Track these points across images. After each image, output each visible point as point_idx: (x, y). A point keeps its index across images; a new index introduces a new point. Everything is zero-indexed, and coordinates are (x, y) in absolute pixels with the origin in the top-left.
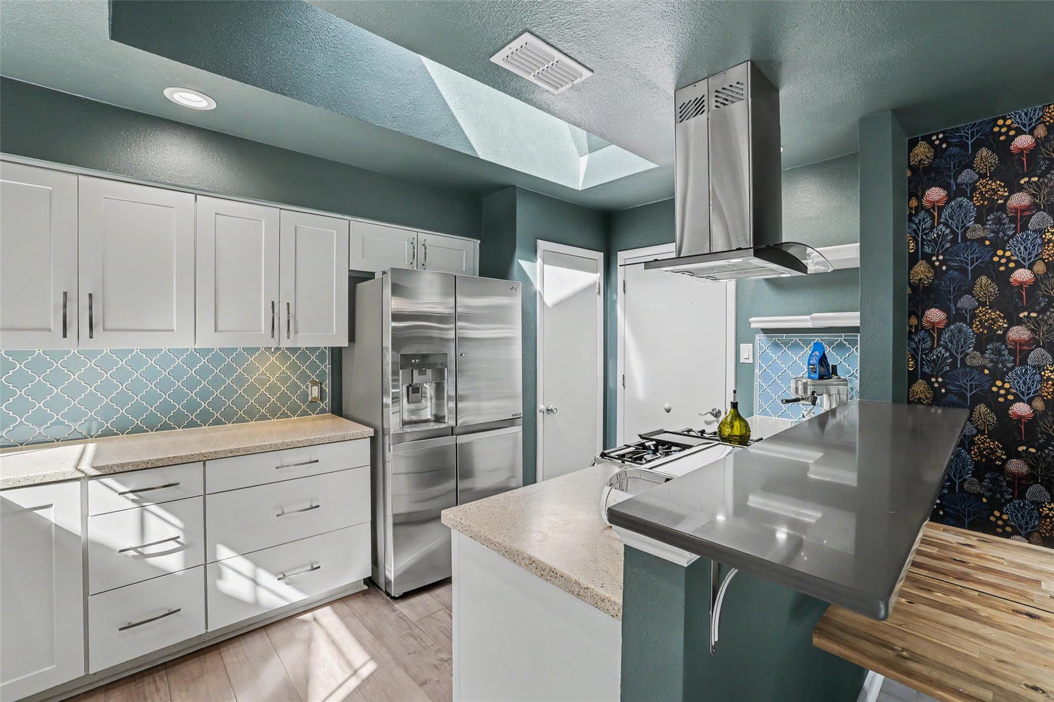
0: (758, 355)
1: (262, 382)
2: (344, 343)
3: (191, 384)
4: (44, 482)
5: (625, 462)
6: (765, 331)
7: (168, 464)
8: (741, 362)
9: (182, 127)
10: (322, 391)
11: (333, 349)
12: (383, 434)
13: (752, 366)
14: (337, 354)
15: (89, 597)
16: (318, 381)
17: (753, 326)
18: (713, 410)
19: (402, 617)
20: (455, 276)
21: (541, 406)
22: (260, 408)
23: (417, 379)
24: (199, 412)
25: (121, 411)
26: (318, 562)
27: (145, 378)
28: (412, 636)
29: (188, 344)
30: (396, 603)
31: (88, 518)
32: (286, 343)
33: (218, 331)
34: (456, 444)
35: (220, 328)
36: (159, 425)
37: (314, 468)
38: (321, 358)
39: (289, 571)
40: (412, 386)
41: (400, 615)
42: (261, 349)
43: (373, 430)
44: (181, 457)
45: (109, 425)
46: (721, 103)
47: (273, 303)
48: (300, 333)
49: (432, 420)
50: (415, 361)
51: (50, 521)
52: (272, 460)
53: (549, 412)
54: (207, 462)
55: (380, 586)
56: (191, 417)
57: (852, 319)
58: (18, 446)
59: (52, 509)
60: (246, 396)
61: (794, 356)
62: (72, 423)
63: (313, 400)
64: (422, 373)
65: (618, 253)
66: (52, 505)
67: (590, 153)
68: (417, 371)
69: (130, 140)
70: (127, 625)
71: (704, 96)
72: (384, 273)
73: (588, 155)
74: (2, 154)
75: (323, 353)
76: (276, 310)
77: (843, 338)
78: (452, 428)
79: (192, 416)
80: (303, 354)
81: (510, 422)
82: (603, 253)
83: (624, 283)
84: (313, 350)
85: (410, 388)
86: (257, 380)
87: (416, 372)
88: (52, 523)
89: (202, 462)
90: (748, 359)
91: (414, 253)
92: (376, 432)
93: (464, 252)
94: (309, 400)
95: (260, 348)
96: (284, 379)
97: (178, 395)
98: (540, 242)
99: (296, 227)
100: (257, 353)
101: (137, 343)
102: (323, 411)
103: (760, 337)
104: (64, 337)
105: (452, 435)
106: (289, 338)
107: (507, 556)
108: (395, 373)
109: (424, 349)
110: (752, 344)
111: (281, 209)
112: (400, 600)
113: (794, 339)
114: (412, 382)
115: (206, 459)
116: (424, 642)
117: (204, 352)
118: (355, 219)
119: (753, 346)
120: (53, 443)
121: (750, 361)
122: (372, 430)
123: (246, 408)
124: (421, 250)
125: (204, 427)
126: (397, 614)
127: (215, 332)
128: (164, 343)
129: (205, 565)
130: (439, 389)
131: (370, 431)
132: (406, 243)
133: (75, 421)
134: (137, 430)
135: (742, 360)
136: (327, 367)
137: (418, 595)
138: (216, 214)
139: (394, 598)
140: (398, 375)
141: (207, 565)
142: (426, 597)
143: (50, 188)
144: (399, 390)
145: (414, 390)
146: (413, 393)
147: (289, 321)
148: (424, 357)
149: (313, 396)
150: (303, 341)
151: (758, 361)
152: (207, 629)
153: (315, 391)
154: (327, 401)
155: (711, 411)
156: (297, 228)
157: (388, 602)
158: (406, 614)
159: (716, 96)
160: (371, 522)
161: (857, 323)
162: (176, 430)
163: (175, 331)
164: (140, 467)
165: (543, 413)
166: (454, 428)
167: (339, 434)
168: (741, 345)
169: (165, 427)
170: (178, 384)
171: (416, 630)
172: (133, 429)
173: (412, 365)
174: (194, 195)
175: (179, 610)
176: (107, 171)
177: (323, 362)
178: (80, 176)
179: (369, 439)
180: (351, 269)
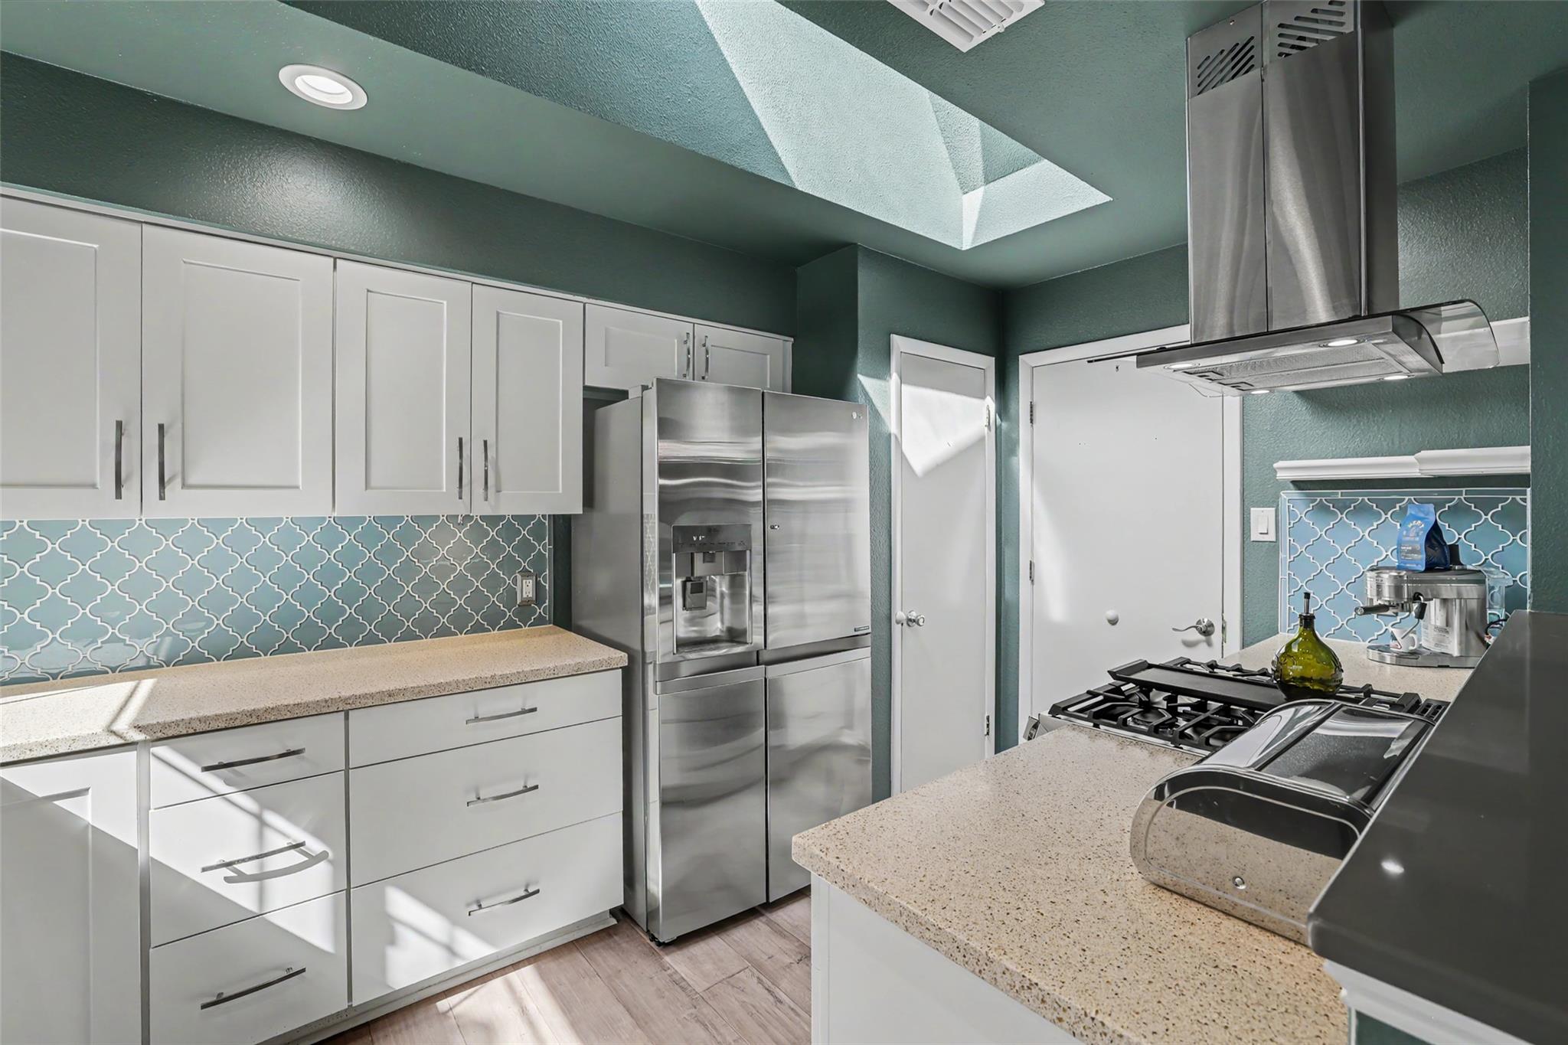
0: (1285, 527)
1: (442, 571)
2: (577, 509)
3: (328, 575)
4: (74, 750)
5: (1101, 726)
6: (1299, 484)
7: (286, 717)
8: (1253, 538)
9: (313, 145)
10: (538, 586)
11: (555, 518)
12: (644, 663)
13: (1274, 547)
14: (563, 527)
15: (151, 950)
16: (532, 571)
17: (1280, 475)
18: (1199, 622)
19: (679, 983)
20: (763, 394)
21: (899, 614)
22: (440, 616)
23: (700, 568)
24: (340, 622)
25: (216, 622)
26: (537, 883)
27: (255, 566)
28: (698, 1021)
29: (321, 509)
30: (667, 954)
31: (150, 812)
32: (481, 509)
33: (372, 489)
34: (766, 679)
35: (373, 483)
36: (277, 645)
37: (529, 722)
38: (538, 533)
39: (487, 897)
40: (691, 581)
41: (676, 977)
42: (442, 518)
43: (627, 655)
44: (307, 705)
45: (196, 645)
46: (1293, 47)
47: (461, 440)
48: (503, 492)
49: (724, 639)
50: (698, 538)
51: (84, 820)
52: (459, 708)
53: (910, 623)
54: (350, 712)
55: (637, 921)
56: (328, 631)
57: (1516, 459)
58: (48, 679)
59: (89, 796)
60: (417, 596)
61: (1359, 530)
62: (137, 641)
63: (524, 603)
64: (709, 558)
65: (1020, 356)
66: (88, 790)
67: (987, 182)
68: (701, 555)
69: (226, 165)
70: (215, 999)
71: (1252, 38)
72: (645, 388)
73: (982, 189)
74: (3, 186)
75: (540, 523)
76: (466, 452)
77: (1464, 496)
78: (758, 652)
79: (330, 629)
80: (509, 525)
81: (852, 642)
82: (994, 358)
83: (1031, 407)
84: (524, 519)
85: (689, 585)
86: (433, 569)
87: (698, 558)
88: (89, 823)
89: (343, 713)
90: (1267, 533)
91: (689, 359)
92: (631, 659)
93: (768, 357)
94: (519, 602)
95: (439, 516)
96: (476, 568)
97: (306, 595)
98: (895, 338)
99: (498, 314)
100: (435, 525)
101: (239, 507)
102: (540, 621)
103: (1288, 495)
104: (117, 498)
105: (758, 664)
106: (486, 499)
107: (961, 958)
108: (664, 558)
109: (712, 520)
110: (1274, 509)
111: (473, 283)
112: (672, 948)
113: (1360, 498)
114: (692, 574)
115: (349, 707)
116: (720, 1034)
117: (349, 522)
118: (594, 301)
119: (1277, 511)
120: (107, 675)
121: (1272, 537)
122: (625, 655)
123: (417, 616)
124: (700, 353)
125: (349, 648)
126: (670, 976)
127: (366, 489)
128: (284, 508)
129: (348, 891)
130: (736, 583)
131: (621, 658)
132: (676, 341)
133: (140, 636)
134: (242, 653)
135: (1255, 536)
136: (545, 548)
137: (702, 940)
138: (368, 291)
139: (662, 945)
140: (670, 560)
141: (352, 890)
142: (715, 944)
143: (95, 246)
144: (670, 585)
145: (696, 589)
146: (691, 593)
147: (486, 472)
148: (712, 531)
149: (525, 596)
150: (509, 505)
151: (1286, 540)
152: (351, 1001)
153: (527, 589)
154: (547, 604)
155: (1195, 624)
156: (500, 315)
157: (653, 953)
158: (685, 978)
159: (1281, 35)
160: (623, 812)
161: (1525, 467)
162: (304, 653)
163: (301, 488)
164: (237, 723)
165: (902, 624)
166: (760, 652)
167: (570, 661)
168: (1252, 509)
169: (287, 648)
170: (307, 576)
171: (706, 1010)
172: (235, 652)
173: (692, 544)
174: (332, 259)
175: (303, 970)
176: (190, 217)
177: (540, 539)
178: (144, 225)
179: (620, 670)
180: (586, 384)
